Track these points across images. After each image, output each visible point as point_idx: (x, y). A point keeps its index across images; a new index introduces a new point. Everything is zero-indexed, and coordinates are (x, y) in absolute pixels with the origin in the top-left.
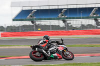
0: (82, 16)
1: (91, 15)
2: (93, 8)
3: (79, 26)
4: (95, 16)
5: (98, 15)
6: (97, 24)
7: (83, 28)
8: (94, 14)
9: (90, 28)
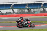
0: (6, 8)
1: (11, 8)
2: (11, 5)
3: (5, 13)
4: (12, 8)
5: (14, 8)
6: (13, 12)
7: (7, 14)
8: (12, 7)
9: (10, 14)
